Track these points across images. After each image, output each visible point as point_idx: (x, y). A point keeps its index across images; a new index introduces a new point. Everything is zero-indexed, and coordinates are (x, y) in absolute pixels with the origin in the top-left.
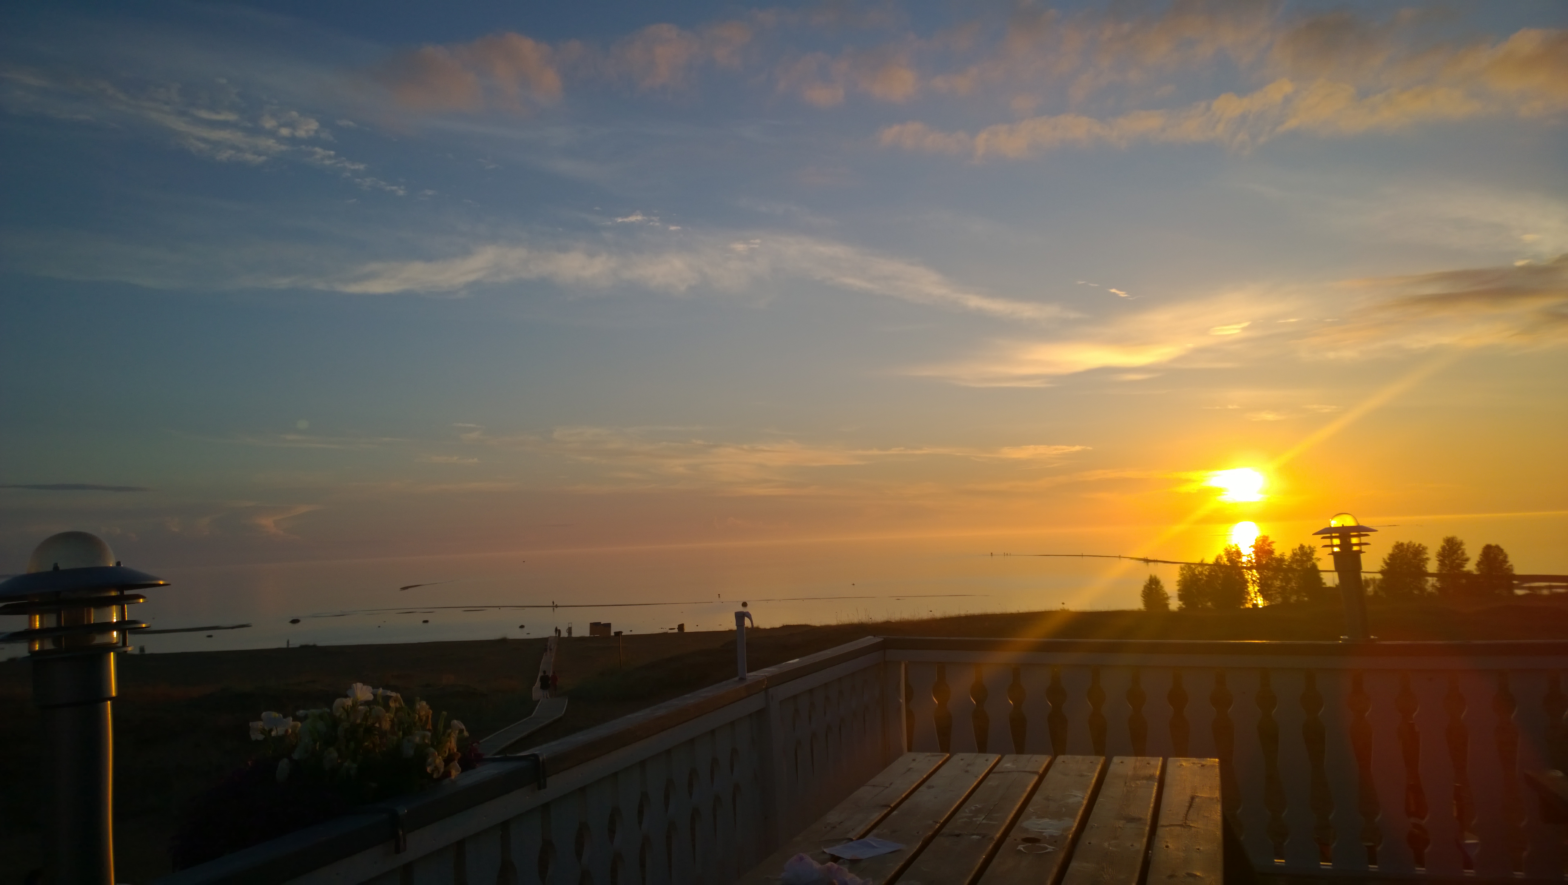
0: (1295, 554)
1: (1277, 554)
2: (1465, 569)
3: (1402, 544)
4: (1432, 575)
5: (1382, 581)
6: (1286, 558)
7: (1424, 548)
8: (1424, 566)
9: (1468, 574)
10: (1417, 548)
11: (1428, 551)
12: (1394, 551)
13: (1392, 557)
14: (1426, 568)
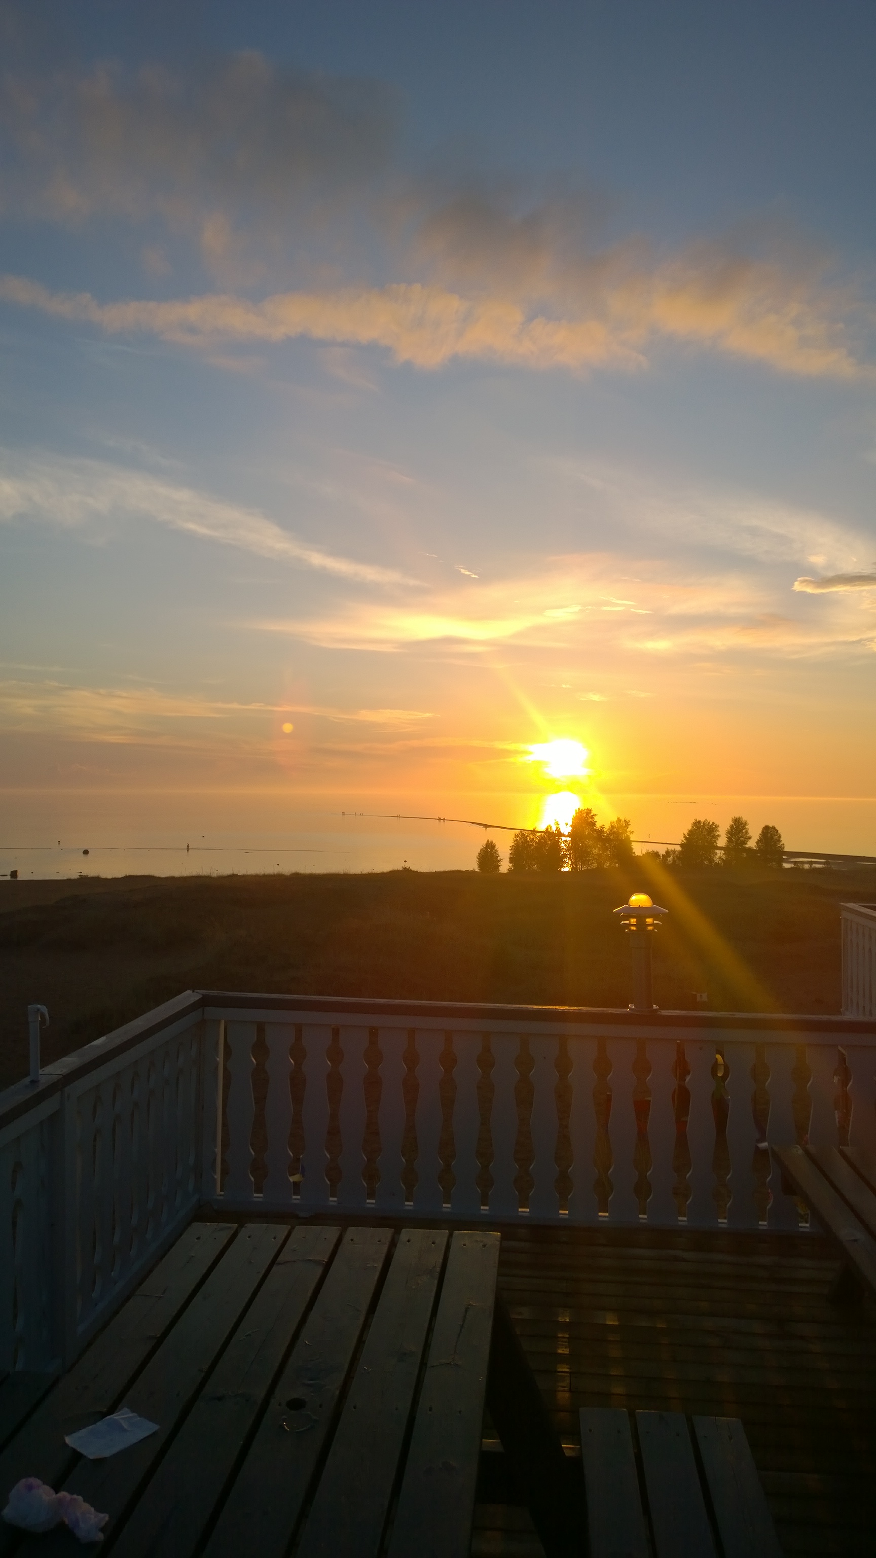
0: (612, 827)
1: (598, 826)
2: (747, 846)
3: (699, 822)
4: (721, 848)
5: (680, 852)
6: (605, 830)
7: (717, 826)
8: (715, 842)
9: (750, 849)
10: (711, 826)
11: (719, 829)
12: (693, 827)
13: (691, 832)
14: (717, 843)
